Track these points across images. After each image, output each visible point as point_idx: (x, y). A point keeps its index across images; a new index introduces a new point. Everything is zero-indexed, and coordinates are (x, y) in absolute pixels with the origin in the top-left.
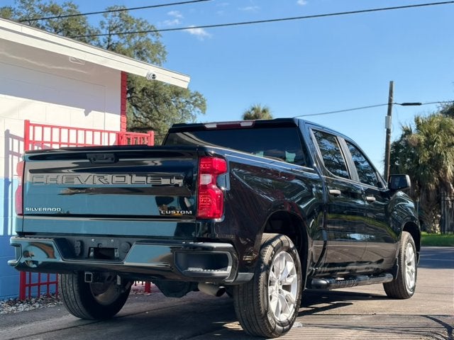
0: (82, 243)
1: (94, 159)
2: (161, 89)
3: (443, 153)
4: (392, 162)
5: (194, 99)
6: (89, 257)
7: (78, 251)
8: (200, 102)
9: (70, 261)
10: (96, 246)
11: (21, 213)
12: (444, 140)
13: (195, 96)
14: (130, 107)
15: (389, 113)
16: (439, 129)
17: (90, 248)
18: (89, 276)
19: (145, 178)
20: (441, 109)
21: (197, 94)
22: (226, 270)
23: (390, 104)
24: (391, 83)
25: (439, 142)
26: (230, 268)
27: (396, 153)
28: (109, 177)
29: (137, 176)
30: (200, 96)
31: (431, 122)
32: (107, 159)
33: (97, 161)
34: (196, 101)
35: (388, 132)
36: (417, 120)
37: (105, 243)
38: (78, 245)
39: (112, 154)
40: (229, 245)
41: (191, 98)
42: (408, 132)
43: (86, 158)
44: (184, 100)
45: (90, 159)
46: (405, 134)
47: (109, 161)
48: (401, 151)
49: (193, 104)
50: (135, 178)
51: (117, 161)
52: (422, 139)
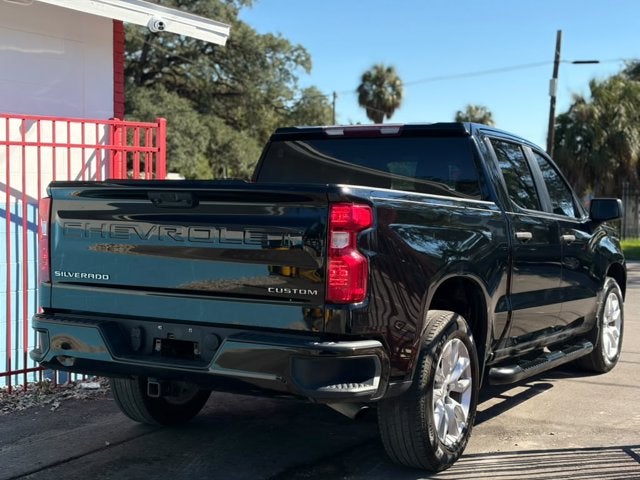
0: (143, 330)
1: (160, 201)
2: (251, 41)
3: (626, 130)
4: (558, 140)
5: (296, 54)
6: (153, 354)
7: (137, 343)
8: (303, 58)
9: (124, 361)
10: (164, 337)
11: (48, 279)
12: (628, 113)
13: (296, 50)
14: (212, 66)
15: (555, 75)
16: (622, 97)
17: (155, 339)
18: (154, 387)
19: (242, 233)
20: (624, 67)
21: (300, 48)
22: (372, 384)
23: (557, 63)
24: (559, 33)
25: (620, 115)
26: (377, 380)
27: (562, 129)
28: (183, 231)
29: (228, 230)
30: (304, 50)
31: (610, 88)
32: (179, 201)
33: (165, 203)
34: (298, 56)
35: (553, 101)
36: (592, 85)
37: (178, 334)
38: (136, 334)
39: (189, 196)
40: (376, 343)
41: (292, 52)
42: (580, 101)
43: (146, 198)
44: (282, 56)
45: (152, 200)
46: (576, 104)
47: (184, 203)
48: (569, 126)
49: (295, 61)
50: (227, 234)
51: (196, 204)
52: (597, 111)
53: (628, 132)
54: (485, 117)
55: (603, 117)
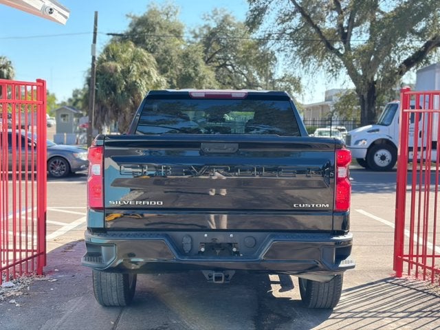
3: (138, 80)
7: (188, 247)
10: (209, 242)
12: (138, 69)
15: (95, 41)
16: (133, 59)
17: (200, 244)
23: (95, 33)
24: (96, 13)
25: (134, 71)
32: (226, 149)
35: (94, 59)
37: (221, 239)
38: (187, 241)
47: (228, 151)
52: (119, 67)
53: (139, 82)
54: (7, 64)
55: (122, 71)
